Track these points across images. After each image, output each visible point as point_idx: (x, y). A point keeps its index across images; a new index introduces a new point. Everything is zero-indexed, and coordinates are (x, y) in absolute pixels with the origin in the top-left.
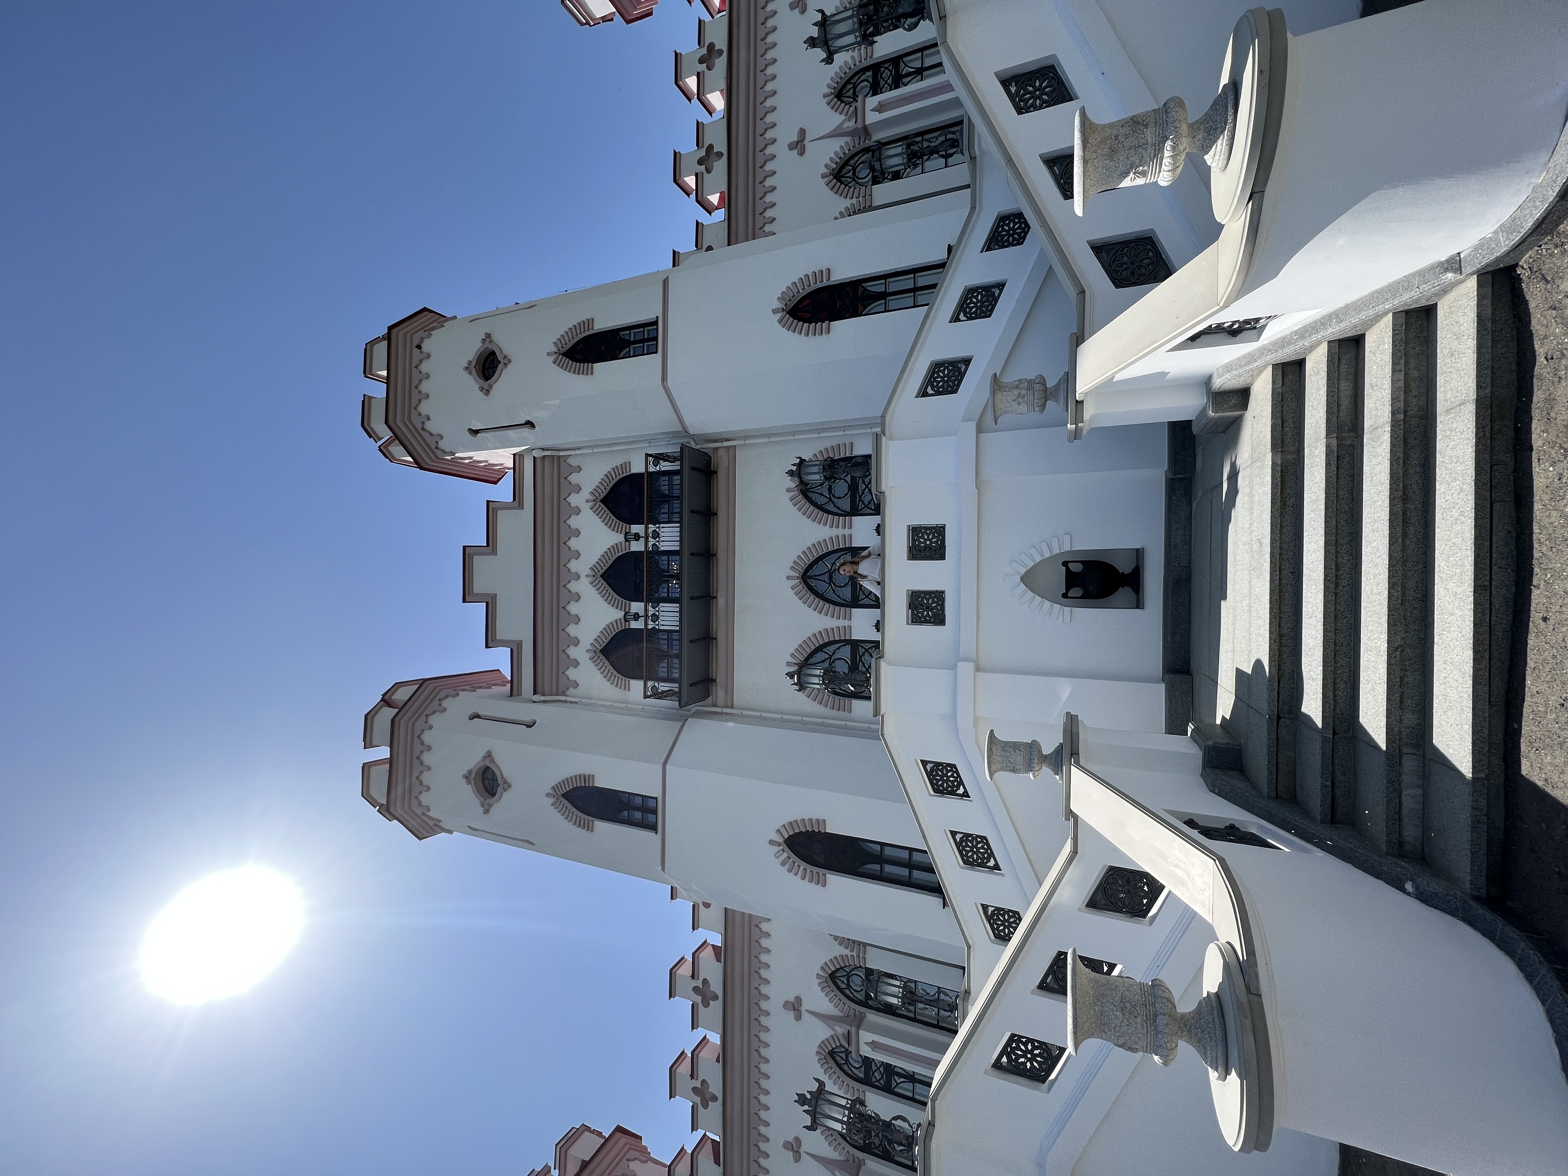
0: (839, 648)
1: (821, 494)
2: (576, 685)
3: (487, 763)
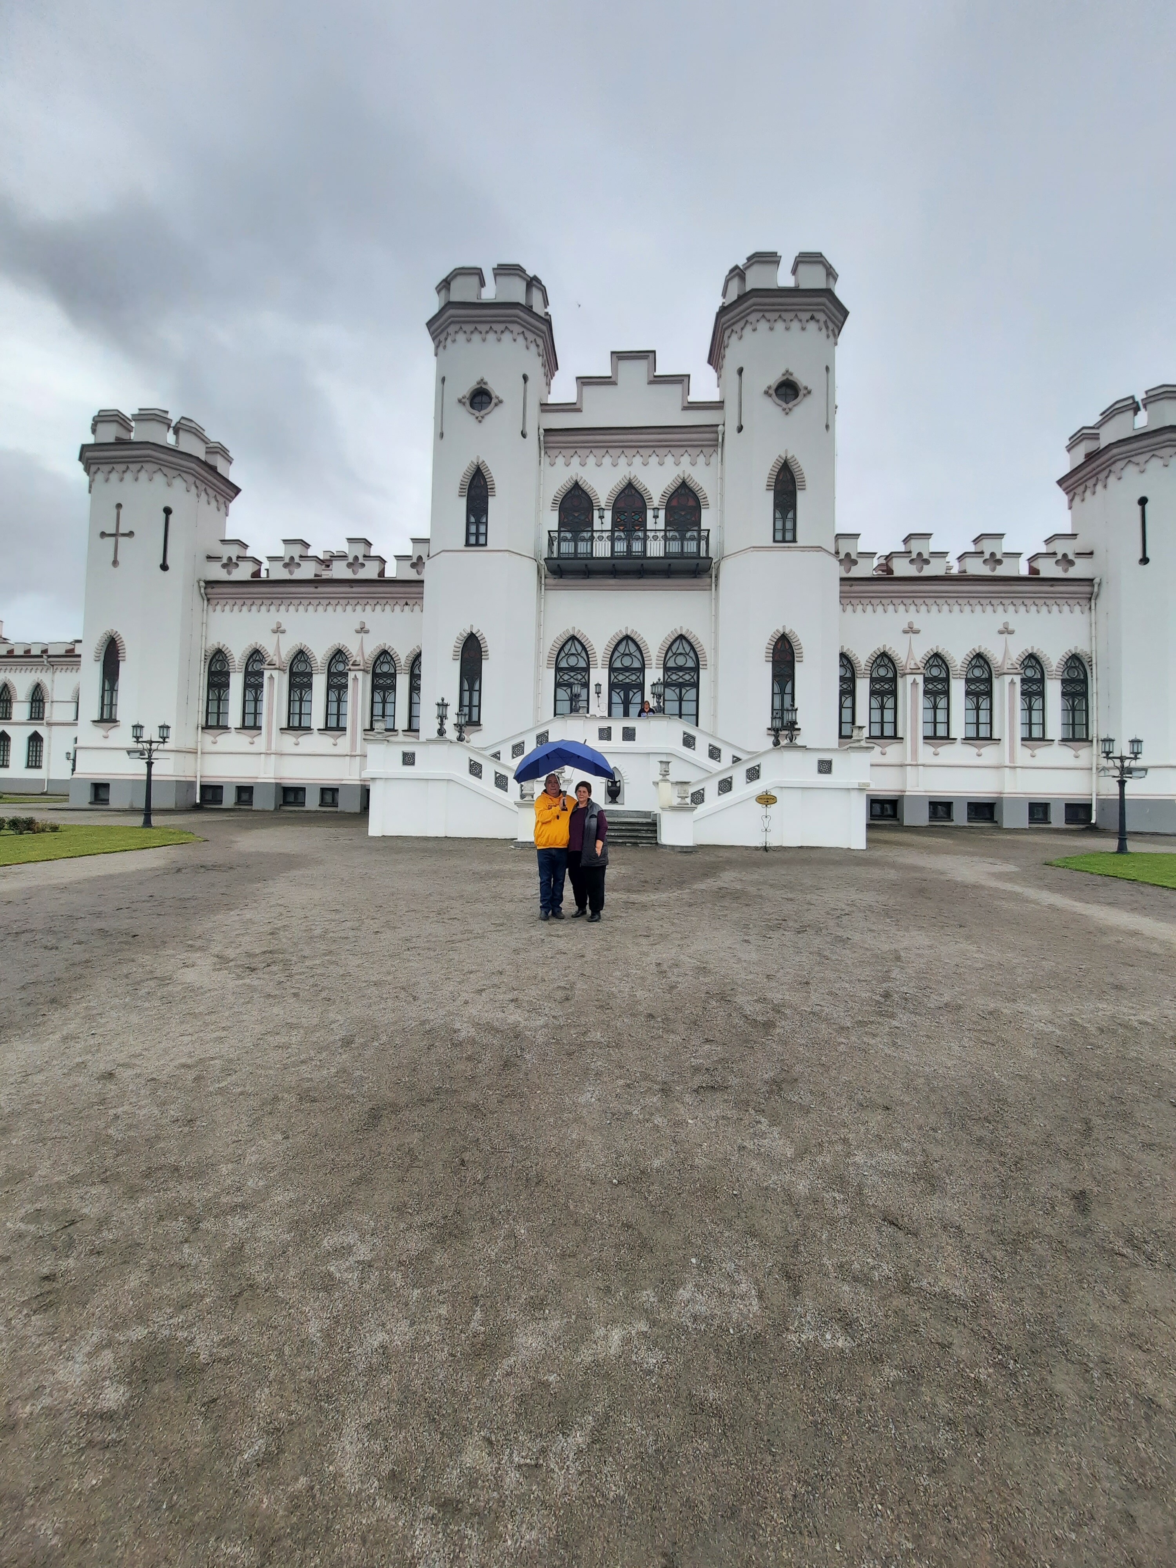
0: (584, 659)
1: (678, 648)
2: (552, 464)
3: (494, 401)
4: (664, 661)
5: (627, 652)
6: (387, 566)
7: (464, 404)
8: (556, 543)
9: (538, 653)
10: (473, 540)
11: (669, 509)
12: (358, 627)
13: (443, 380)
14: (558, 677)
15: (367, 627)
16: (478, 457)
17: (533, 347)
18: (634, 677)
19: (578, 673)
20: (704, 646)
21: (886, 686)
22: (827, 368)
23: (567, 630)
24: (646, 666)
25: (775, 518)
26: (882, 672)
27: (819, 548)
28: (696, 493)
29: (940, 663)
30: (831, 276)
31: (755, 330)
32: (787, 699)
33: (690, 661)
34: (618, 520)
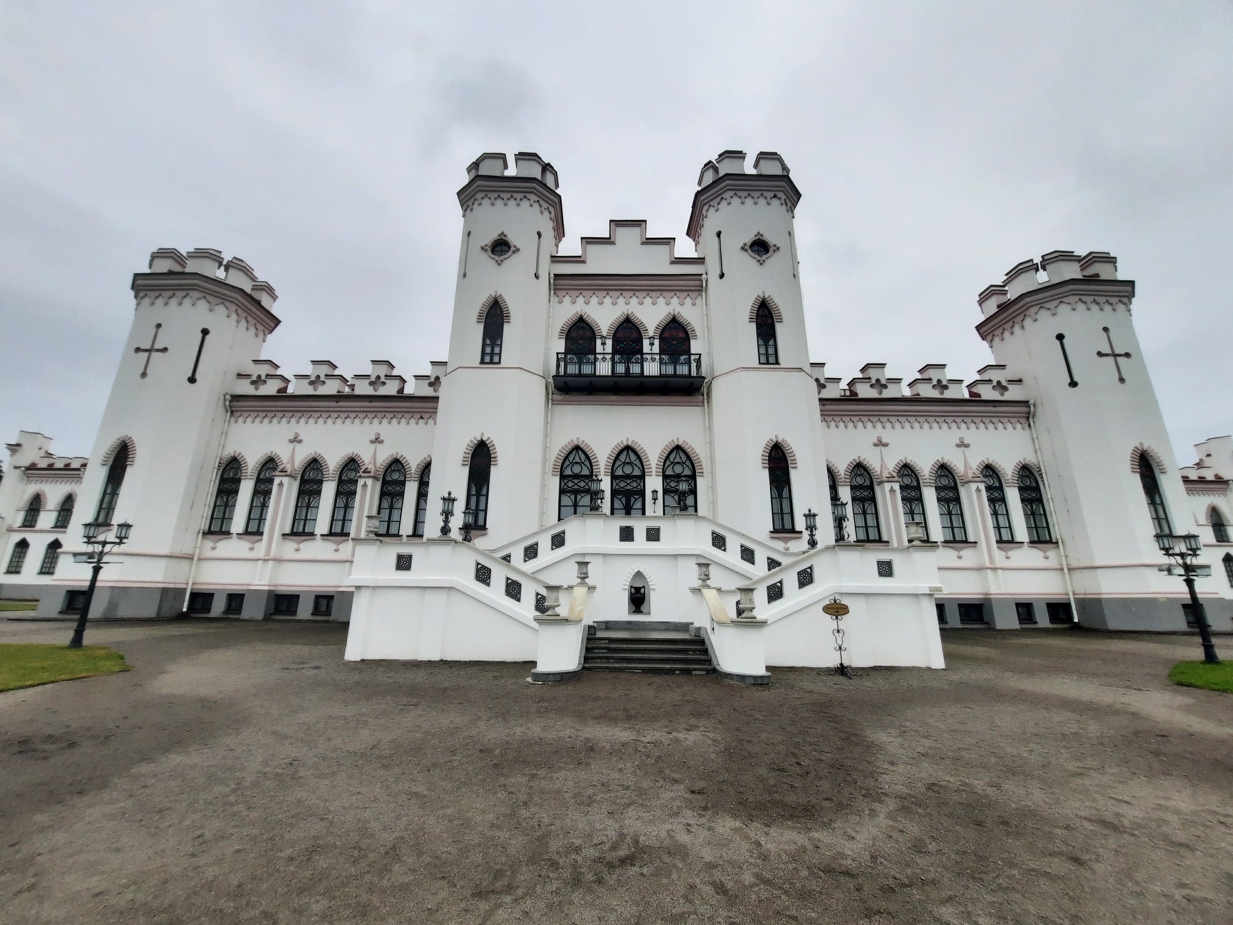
0: (588, 468)
1: (675, 458)
2: (560, 302)
3: (512, 249)
4: (663, 469)
5: (628, 460)
6: (406, 385)
7: (486, 251)
8: (562, 364)
9: (545, 461)
10: (487, 359)
11: (662, 339)
12: (373, 438)
13: (469, 233)
14: (563, 484)
15: (382, 438)
16: (496, 292)
17: (546, 213)
18: (634, 484)
19: (582, 480)
20: (700, 456)
21: (866, 493)
22: (789, 233)
23: (572, 441)
24: (646, 474)
25: (758, 345)
26: (860, 481)
27: (800, 369)
28: (685, 327)
29: (910, 473)
30: (785, 168)
31: (729, 204)
32: (785, 503)
33: (686, 469)
34: (618, 347)
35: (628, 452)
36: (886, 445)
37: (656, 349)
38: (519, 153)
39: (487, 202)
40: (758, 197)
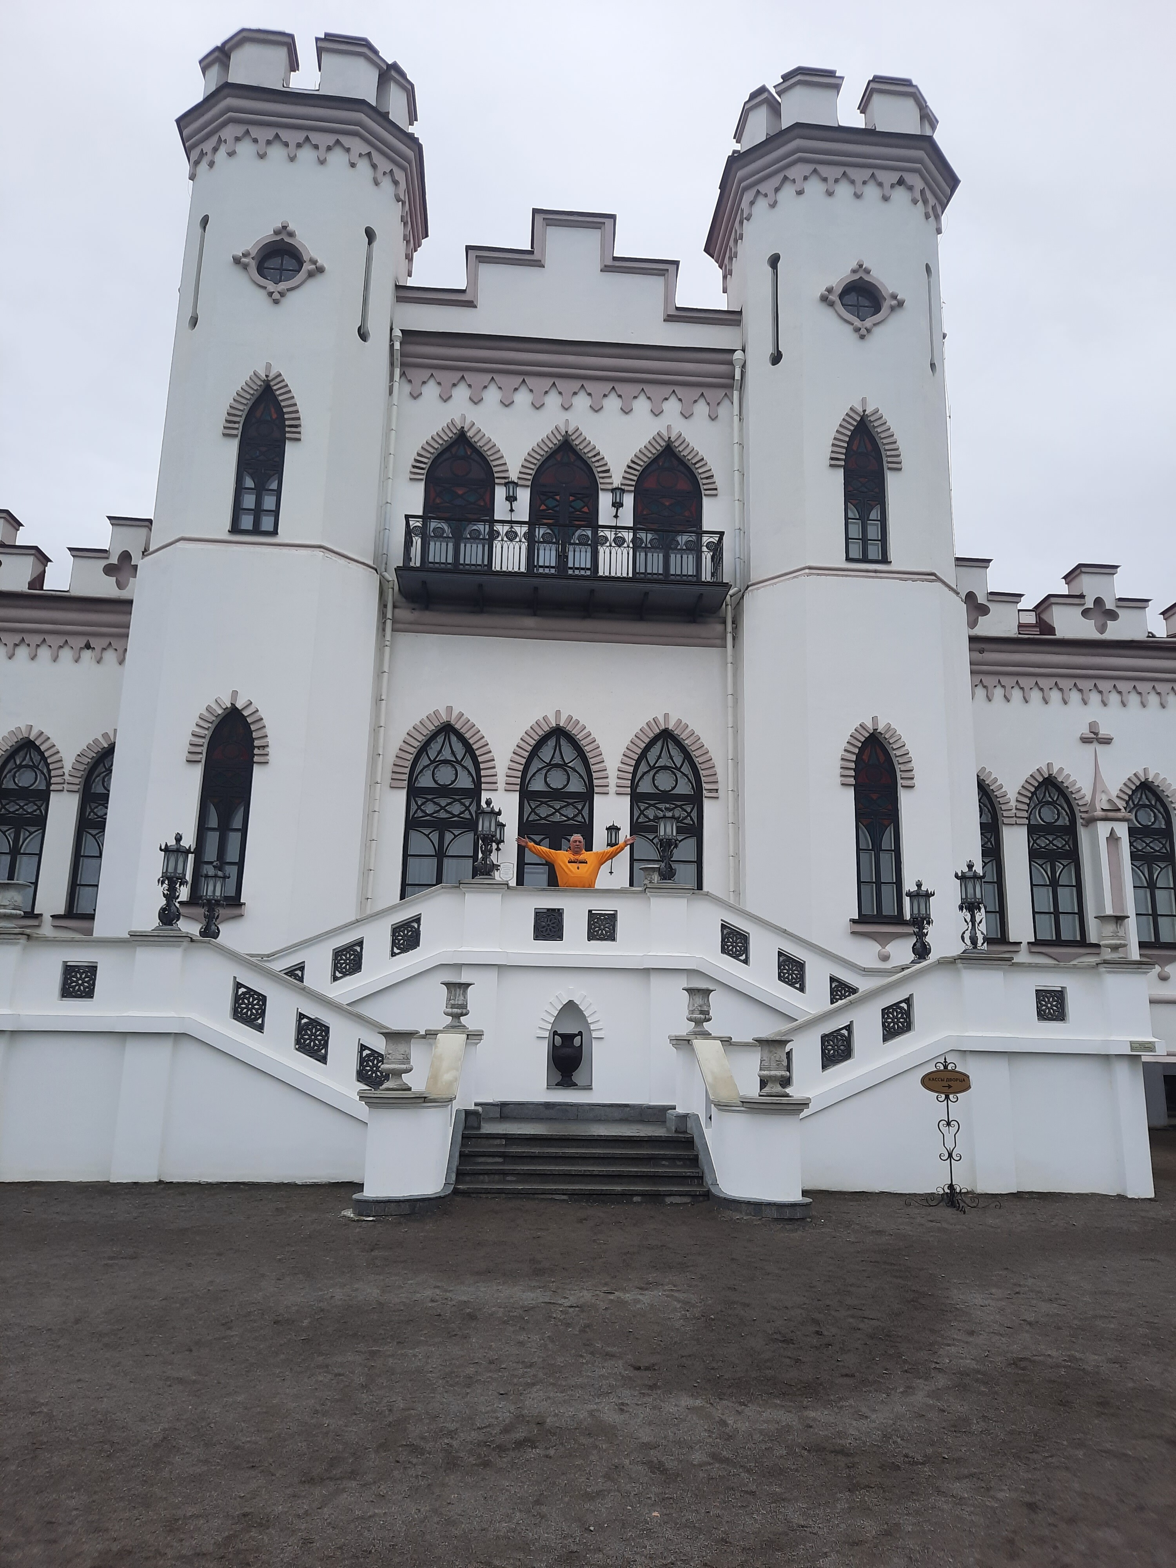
0: (469, 772)
1: (659, 757)
2: (415, 396)
3: (307, 267)
4: (633, 780)
5: (557, 760)
7: (245, 267)
8: (417, 541)
9: (374, 755)
10: (247, 522)
11: (641, 493)
13: (205, 221)
14: (414, 807)
16: (269, 366)
17: (386, 184)
18: (570, 812)
19: (455, 800)
20: (712, 754)
21: (1059, 843)
22: (928, 269)
23: (436, 713)
24: (596, 789)
25: (847, 518)
26: (1048, 815)
27: (932, 577)
28: (692, 467)
29: (1153, 803)
30: (927, 117)
31: (800, 193)
32: (886, 859)
33: (682, 781)
34: (543, 507)
35: (558, 742)
36: (1107, 741)
37: (627, 517)
38: (326, 35)
39: (246, 149)
40: (864, 183)
